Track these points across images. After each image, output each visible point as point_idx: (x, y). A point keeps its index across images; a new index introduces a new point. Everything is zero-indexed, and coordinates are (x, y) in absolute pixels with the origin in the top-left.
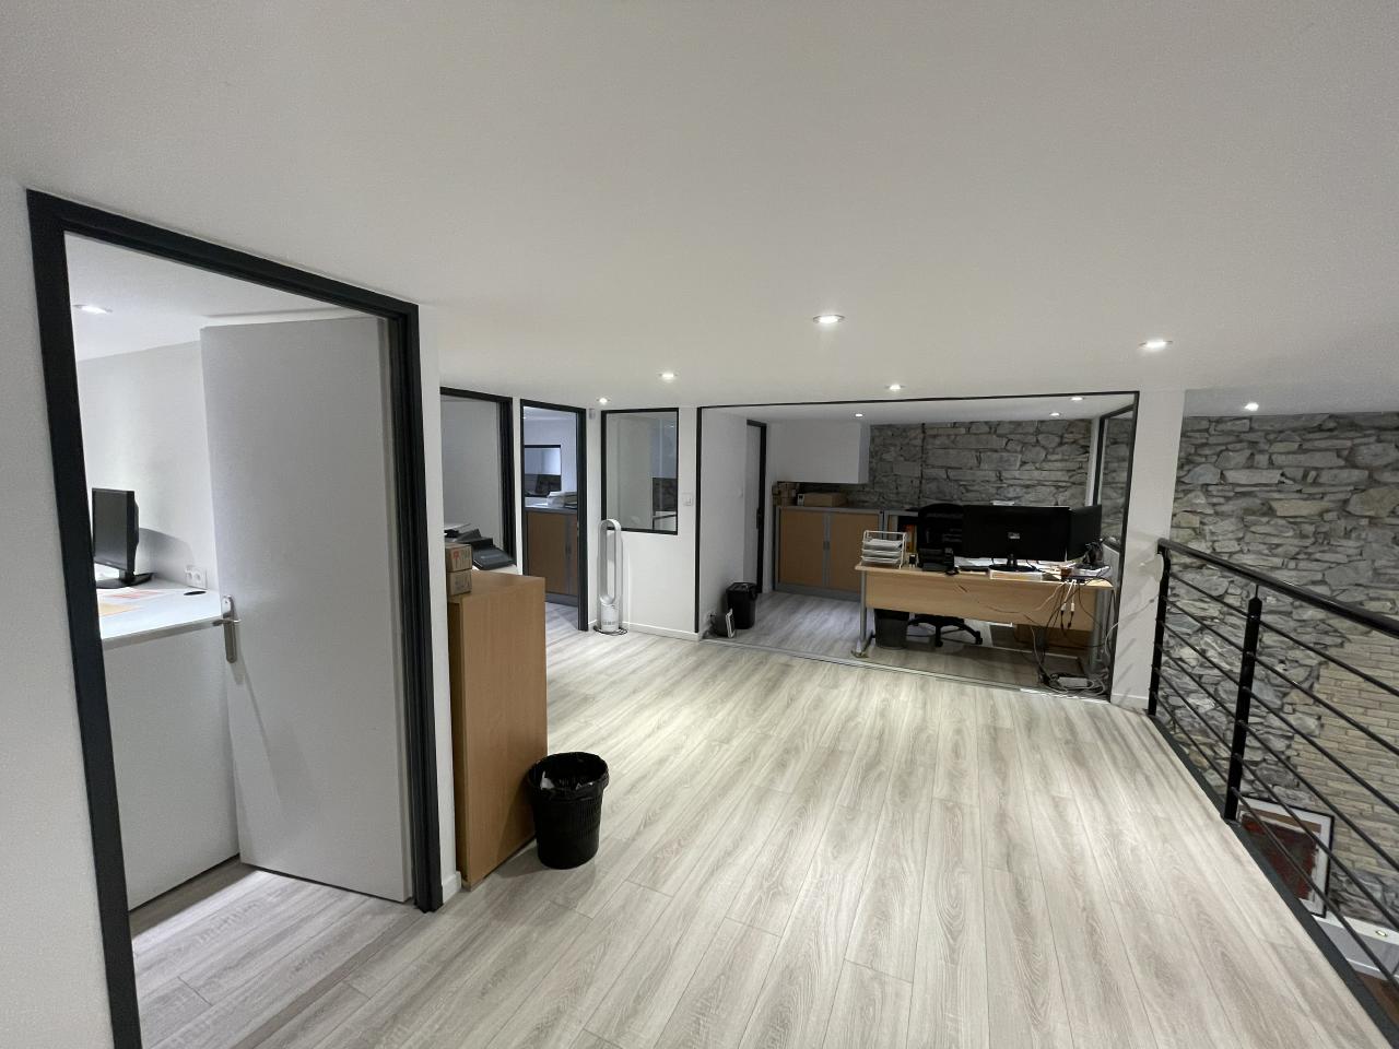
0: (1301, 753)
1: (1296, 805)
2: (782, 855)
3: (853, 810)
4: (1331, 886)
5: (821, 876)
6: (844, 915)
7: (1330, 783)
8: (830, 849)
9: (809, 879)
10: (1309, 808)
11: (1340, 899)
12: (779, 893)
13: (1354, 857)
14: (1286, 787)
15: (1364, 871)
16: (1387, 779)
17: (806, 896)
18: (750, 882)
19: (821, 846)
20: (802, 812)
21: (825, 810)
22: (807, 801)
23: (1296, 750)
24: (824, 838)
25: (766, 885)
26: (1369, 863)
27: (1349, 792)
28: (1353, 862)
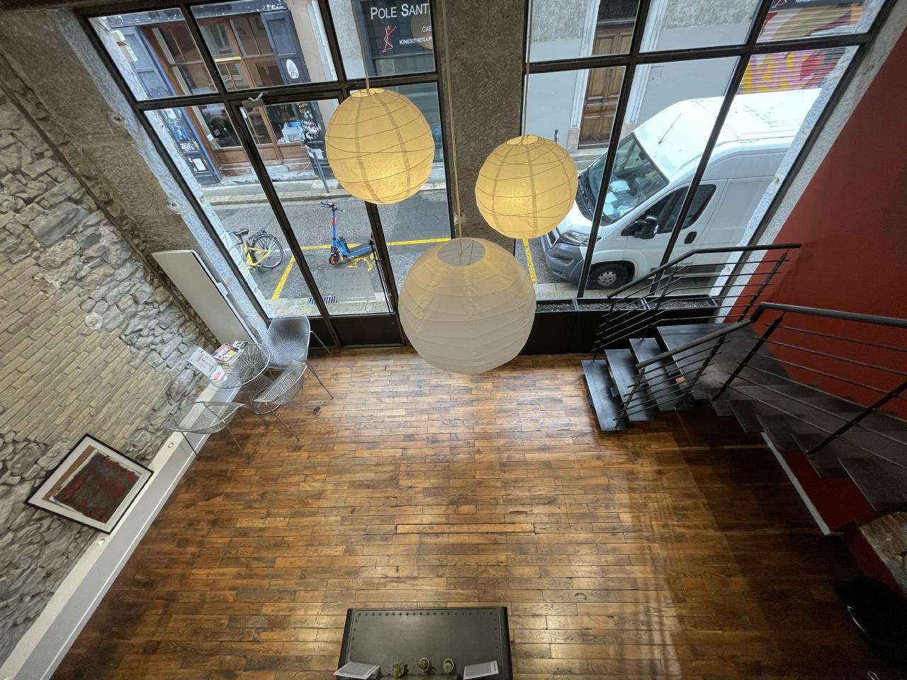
0: (14, 429)
1: (64, 455)
4: (134, 458)
7: (57, 422)
10: (71, 447)
11: (143, 456)
13: (120, 436)
14: (43, 454)
15: (132, 434)
16: (72, 386)
23: (9, 432)
26: (128, 429)
27: (72, 414)
28: (123, 438)
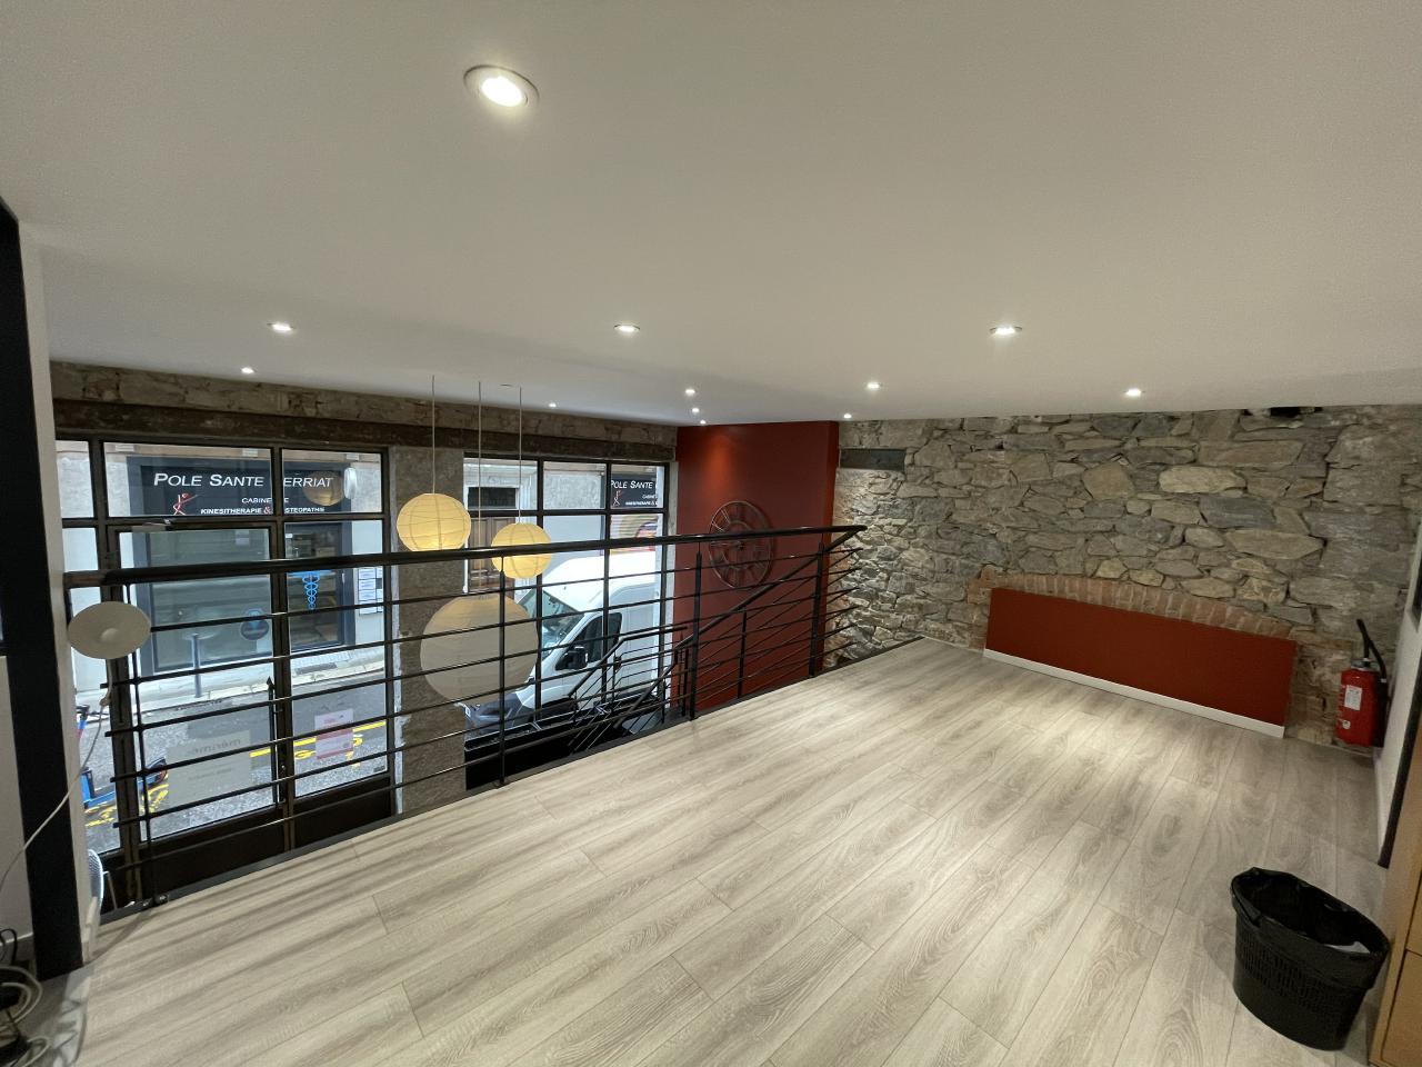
2: (972, 907)
3: (856, 935)
5: (934, 872)
6: (926, 840)
8: (912, 894)
9: (949, 874)
12: (981, 872)
17: (955, 862)
18: (1012, 889)
19: (922, 901)
20: (931, 956)
21: (896, 946)
22: (917, 972)
24: (912, 911)
25: (995, 882)
